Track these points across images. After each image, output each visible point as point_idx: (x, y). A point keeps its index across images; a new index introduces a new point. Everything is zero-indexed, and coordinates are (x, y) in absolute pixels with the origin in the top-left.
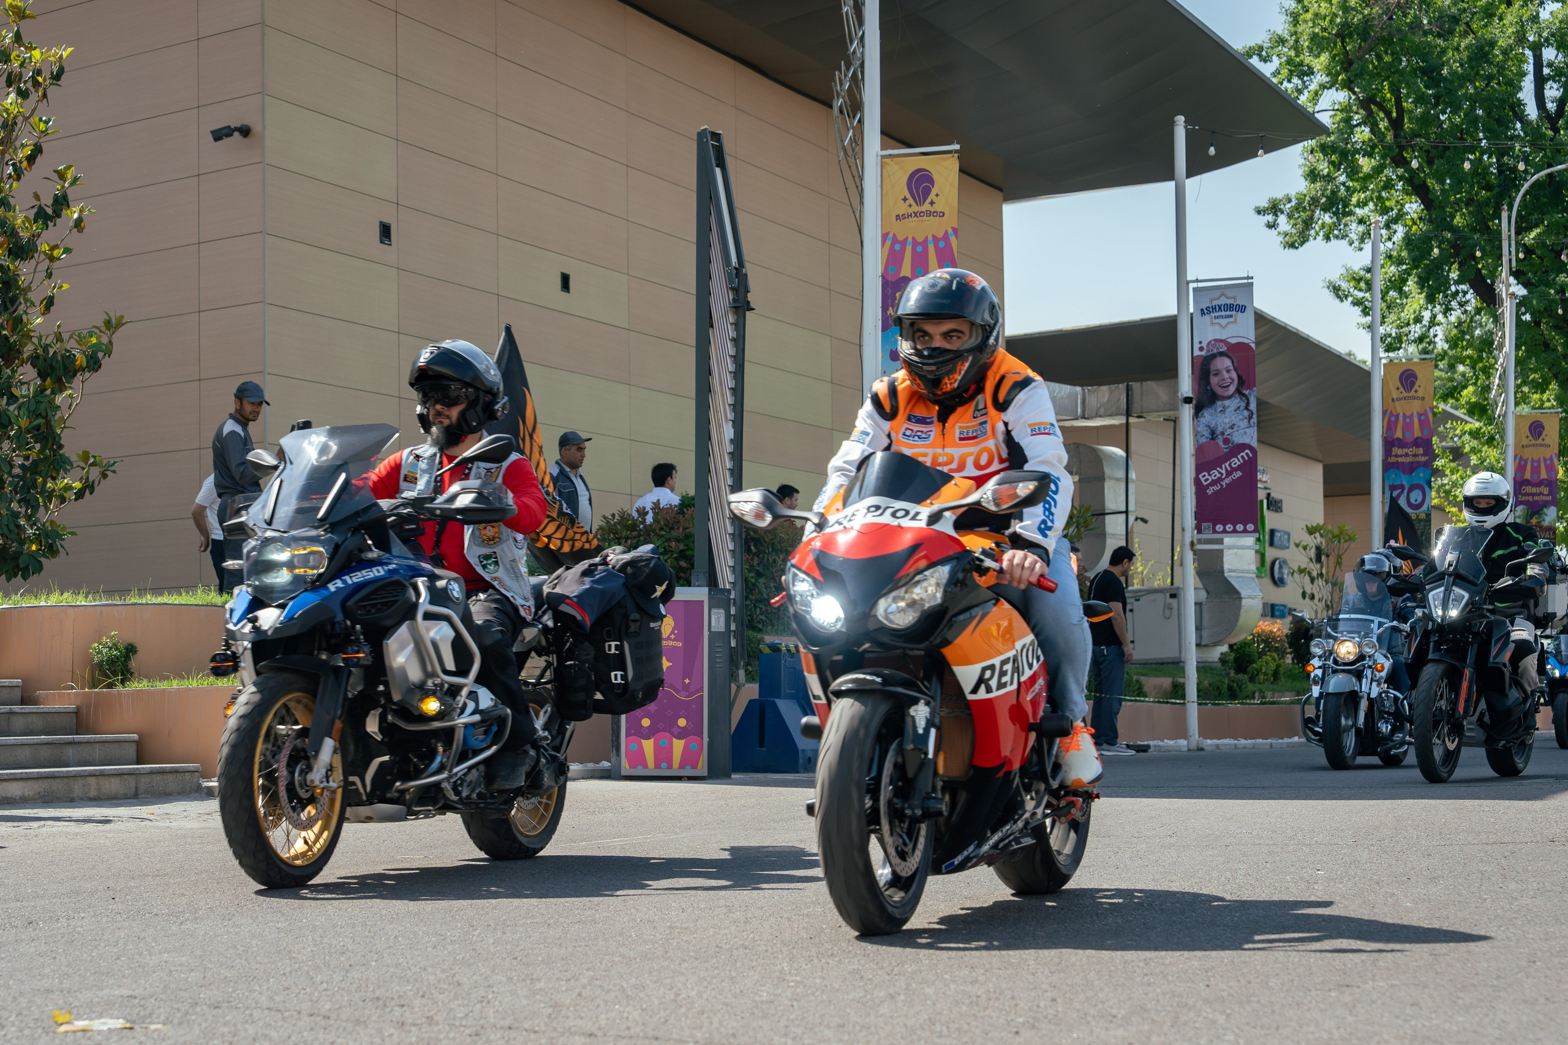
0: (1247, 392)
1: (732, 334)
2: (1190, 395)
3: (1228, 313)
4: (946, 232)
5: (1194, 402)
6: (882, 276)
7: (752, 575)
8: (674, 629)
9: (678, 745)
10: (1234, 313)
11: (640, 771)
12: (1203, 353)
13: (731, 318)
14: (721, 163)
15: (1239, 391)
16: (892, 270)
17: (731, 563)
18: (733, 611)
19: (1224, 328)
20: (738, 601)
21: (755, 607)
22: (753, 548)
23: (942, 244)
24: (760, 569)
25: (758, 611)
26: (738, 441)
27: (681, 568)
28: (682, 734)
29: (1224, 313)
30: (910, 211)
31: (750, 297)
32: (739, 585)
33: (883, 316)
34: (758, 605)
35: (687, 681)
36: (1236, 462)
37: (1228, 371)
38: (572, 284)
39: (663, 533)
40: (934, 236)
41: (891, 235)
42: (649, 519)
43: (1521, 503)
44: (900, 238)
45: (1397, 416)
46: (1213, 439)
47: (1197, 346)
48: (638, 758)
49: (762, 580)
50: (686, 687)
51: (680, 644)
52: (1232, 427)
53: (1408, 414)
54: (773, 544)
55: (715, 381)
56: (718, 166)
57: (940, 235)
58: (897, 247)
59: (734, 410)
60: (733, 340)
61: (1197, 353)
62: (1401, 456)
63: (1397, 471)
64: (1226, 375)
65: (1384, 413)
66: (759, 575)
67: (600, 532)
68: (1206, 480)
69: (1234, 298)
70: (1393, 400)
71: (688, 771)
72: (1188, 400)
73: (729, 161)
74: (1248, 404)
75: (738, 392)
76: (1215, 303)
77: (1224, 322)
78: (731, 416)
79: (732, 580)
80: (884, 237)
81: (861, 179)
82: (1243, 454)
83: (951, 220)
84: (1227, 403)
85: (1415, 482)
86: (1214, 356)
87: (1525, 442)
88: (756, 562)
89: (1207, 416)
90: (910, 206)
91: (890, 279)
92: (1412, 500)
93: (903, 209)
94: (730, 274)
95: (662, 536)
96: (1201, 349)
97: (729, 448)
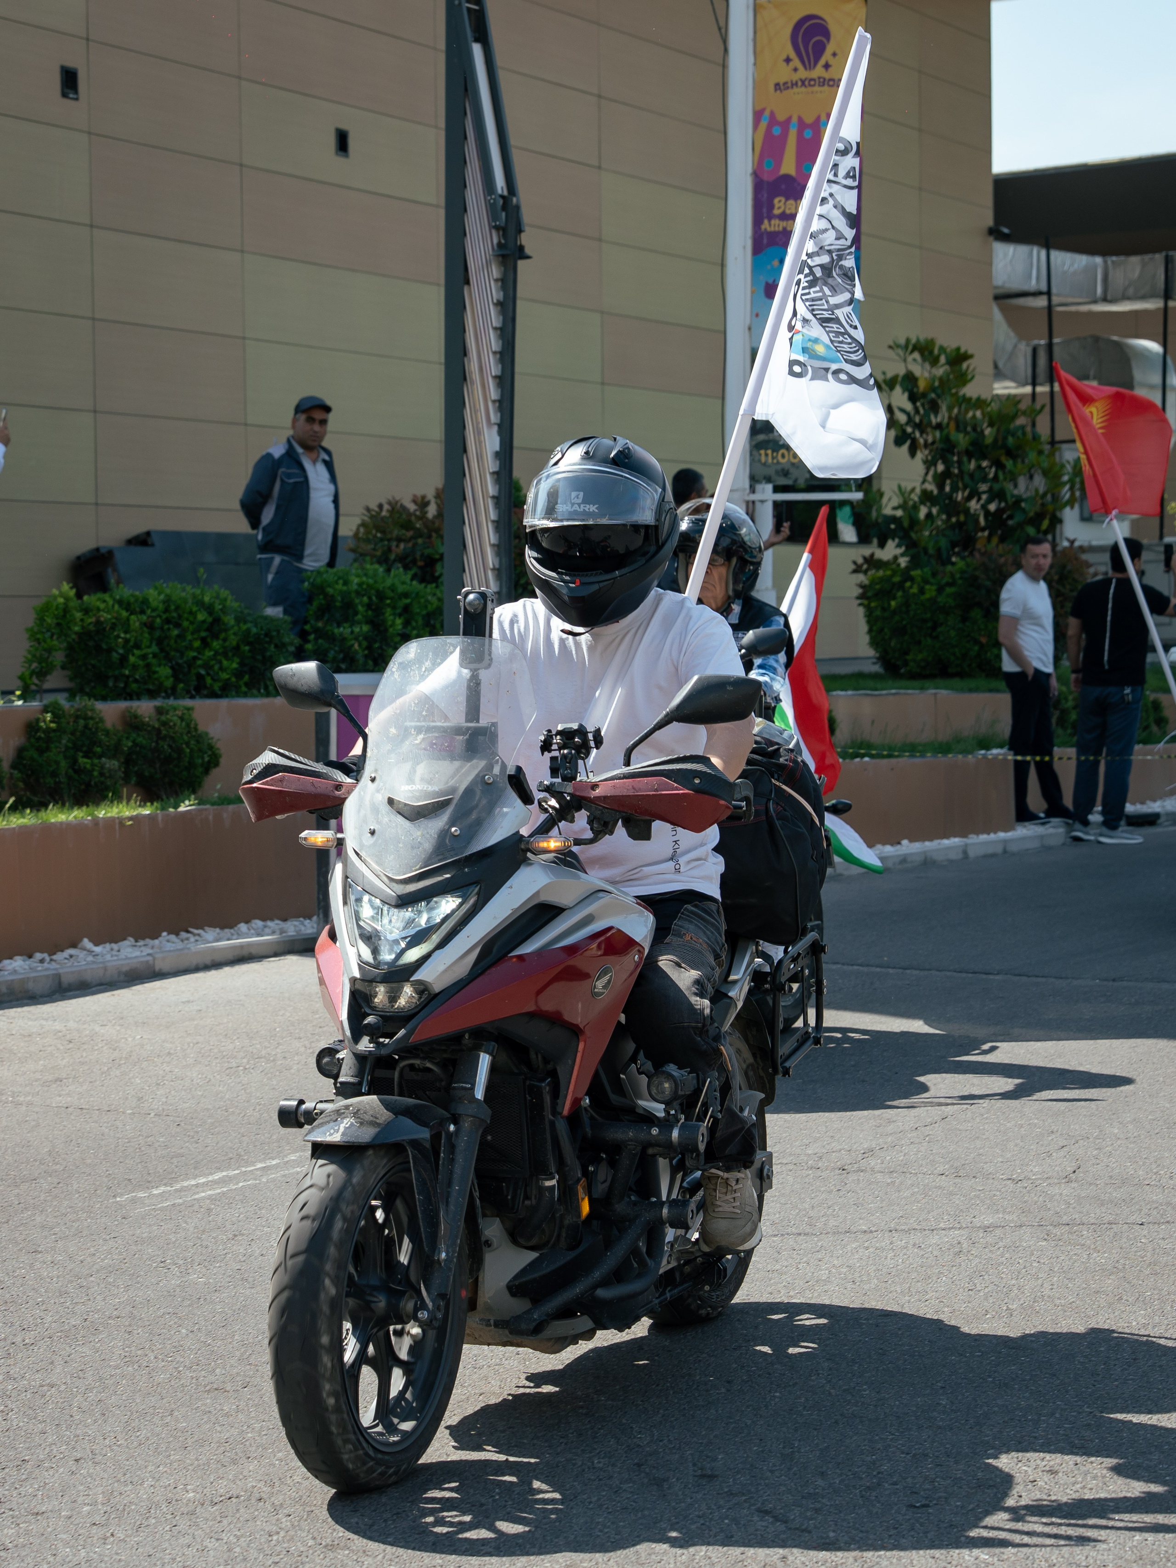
6: (756, 174)
13: (496, 272)
14: (482, 36)
16: (768, 165)
30: (796, 77)
31: (526, 239)
38: (353, 143)
41: (767, 114)
44: (781, 117)
55: (473, 365)
56: (477, 40)
58: (777, 131)
67: (362, 530)
78: (495, 417)
80: (758, 116)
90: (796, 70)
91: (766, 177)
93: (784, 74)
97: (491, 465)
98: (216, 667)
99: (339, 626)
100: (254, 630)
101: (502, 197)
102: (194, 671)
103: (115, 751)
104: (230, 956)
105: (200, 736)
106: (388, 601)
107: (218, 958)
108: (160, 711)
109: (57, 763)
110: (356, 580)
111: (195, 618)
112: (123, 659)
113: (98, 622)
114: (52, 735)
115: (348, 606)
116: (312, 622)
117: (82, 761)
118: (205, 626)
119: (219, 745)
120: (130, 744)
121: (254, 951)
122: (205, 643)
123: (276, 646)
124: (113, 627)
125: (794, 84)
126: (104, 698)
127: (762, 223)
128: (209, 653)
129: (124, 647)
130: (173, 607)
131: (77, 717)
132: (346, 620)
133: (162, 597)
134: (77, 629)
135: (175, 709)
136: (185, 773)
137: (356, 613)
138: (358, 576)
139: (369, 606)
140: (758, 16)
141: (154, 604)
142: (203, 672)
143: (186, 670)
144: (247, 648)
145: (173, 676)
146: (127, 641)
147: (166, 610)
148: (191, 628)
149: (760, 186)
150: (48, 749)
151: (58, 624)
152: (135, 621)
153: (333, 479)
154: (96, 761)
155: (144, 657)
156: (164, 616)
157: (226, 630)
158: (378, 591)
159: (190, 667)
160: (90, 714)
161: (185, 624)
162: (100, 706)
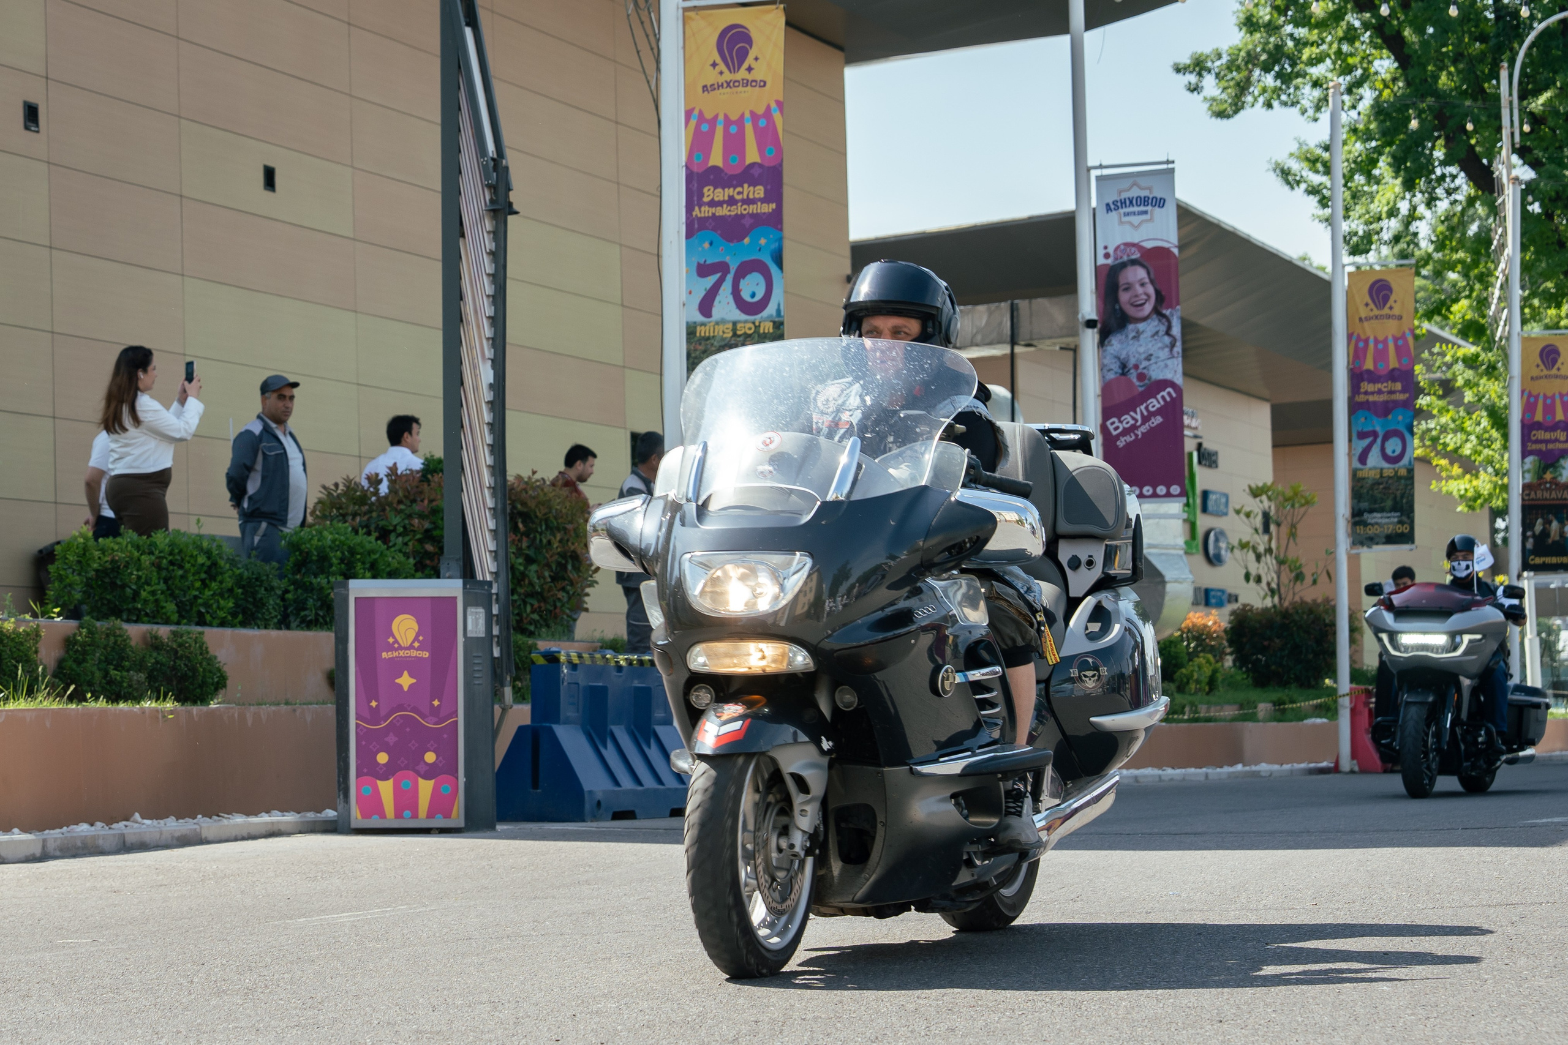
0: (1167, 312)
1: (490, 245)
2: (1094, 316)
3: (1142, 208)
4: (768, 108)
5: (1099, 325)
6: (687, 167)
7: (520, 560)
8: (417, 635)
9: (426, 787)
10: (1149, 208)
11: (375, 822)
12: (1110, 261)
13: (488, 225)
14: (472, 21)
15: (1157, 311)
16: (698, 158)
17: (492, 546)
18: (495, 610)
19: (1136, 227)
20: (502, 597)
21: (525, 603)
22: (521, 526)
23: (762, 123)
24: (531, 553)
25: (529, 609)
26: (499, 386)
27: (427, 553)
28: (429, 773)
29: (1136, 209)
32: (503, 577)
33: (687, 218)
34: (530, 600)
35: (436, 703)
36: (1155, 404)
37: (1143, 285)
39: (402, 507)
40: (752, 113)
41: (696, 112)
42: (384, 488)
43: (1531, 453)
44: (709, 115)
45: (1366, 341)
46: (1123, 374)
47: (1101, 252)
48: (373, 805)
49: (534, 568)
50: (435, 711)
51: (426, 654)
52: (1148, 358)
53: (1381, 338)
54: (547, 520)
56: (468, 25)
57: (760, 111)
59: (494, 346)
60: (491, 253)
61: (1101, 261)
62: (1373, 393)
63: (1367, 413)
64: (1140, 290)
65: (1350, 336)
66: (529, 560)
67: (319, 506)
68: (1116, 428)
69: (1150, 189)
70: (1361, 319)
71: (439, 822)
72: (1090, 324)
73: (483, 16)
74: (1169, 328)
75: (499, 321)
76: (1125, 195)
77: (1136, 220)
79: (493, 569)
80: (688, 114)
81: (658, 40)
82: (1164, 393)
83: (774, 91)
84: (1141, 326)
85: (1392, 427)
86: (1124, 265)
87: (1535, 372)
88: (525, 544)
89: (1116, 343)
90: (721, 73)
91: (695, 169)
92: (1389, 451)
93: (711, 77)
94: (485, 167)
95: (401, 511)
96: (1107, 256)
98: (215, 606)
99: (316, 577)
100: (246, 574)
101: (493, 159)
102: (195, 609)
103: (140, 666)
104: (263, 831)
105: (210, 659)
106: (359, 556)
107: (253, 831)
108: (174, 633)
109: (93, 673)
110: (330, 537)
111: (196, 561)
112: (136, 594)
113: (113, 561)
114: (88, 648)
115: (323, 559)
116: (290, 576)
117: (113, 672)
118: (205, 568)
119: (225, 669)
120: (153, 661)
121: (283, 828)
122: (205, 585)
123: (266, 589)
124: (126, 566)
125: (720, 86)
126: (128, 621)
127: (693, 210)
128: (208, 593)
129: (136, 584)
130: (176, 551)
131: (108, 635)
132: (322, 572)
133: (167, 540)
134: (95, 566)
135: (189, 633)
136: (198, 690)
137: (331, 565)
138: (331, 533)
139: (342, 560)
140: (687, 27)
141: (161, 546)
142: (203, 610)
143: (188, 608)
144: (240, 591)
145: (178, 612)
146: (139, 577)
147: (171, 554)
148: (192, 570)
149: (690, 177)
150: (84, 660)
151: (79, 562)
152: (146, 560)
153: (301, 450)
154: (125, 674)
155: (153, 593)
156: (170, 558)
157: (222, 574)
158: (349, 547)
159: (191, 605)
160: (118, 632)
161: (187, 566)
162: (125, 626)
